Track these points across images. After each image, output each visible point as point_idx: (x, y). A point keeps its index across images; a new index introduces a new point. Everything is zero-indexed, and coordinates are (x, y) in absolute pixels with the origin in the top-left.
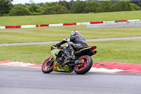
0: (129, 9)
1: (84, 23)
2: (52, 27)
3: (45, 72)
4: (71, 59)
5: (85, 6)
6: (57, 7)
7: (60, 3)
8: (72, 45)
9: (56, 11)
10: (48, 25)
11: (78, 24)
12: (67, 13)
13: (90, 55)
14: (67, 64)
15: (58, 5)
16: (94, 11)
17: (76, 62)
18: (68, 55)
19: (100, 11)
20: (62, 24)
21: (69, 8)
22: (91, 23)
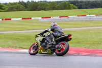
0: (69, 8)
1: (37, 18)
2: (13, 21)
3: (31, 54)
4: (53, 44)
5: (38, 5)
6: (18, 6)
7: (20, 3)
8: (53, 34)
9: (17, 8)
10: (10, 19)
11: (32, 18)
12: (25, 10)
13: (67, 41)
14: (49, 48)
15: (18, 4)
16: (45, 9)
17: (57, 46)
18: (50, 41)
19: (49, 9)
20: (21, 19)
21: (26, 7)
22: (42, 18)
